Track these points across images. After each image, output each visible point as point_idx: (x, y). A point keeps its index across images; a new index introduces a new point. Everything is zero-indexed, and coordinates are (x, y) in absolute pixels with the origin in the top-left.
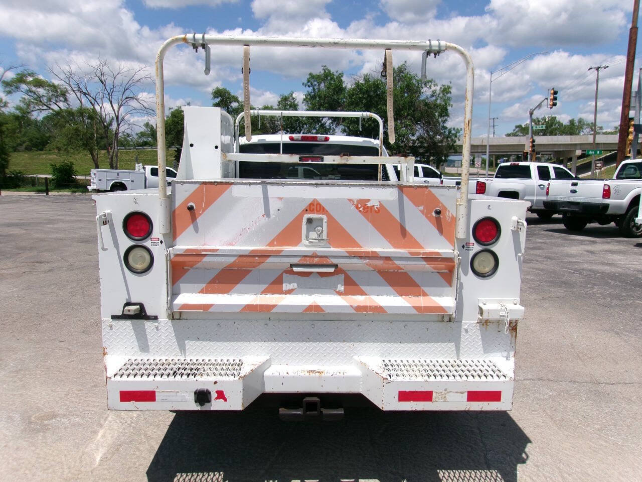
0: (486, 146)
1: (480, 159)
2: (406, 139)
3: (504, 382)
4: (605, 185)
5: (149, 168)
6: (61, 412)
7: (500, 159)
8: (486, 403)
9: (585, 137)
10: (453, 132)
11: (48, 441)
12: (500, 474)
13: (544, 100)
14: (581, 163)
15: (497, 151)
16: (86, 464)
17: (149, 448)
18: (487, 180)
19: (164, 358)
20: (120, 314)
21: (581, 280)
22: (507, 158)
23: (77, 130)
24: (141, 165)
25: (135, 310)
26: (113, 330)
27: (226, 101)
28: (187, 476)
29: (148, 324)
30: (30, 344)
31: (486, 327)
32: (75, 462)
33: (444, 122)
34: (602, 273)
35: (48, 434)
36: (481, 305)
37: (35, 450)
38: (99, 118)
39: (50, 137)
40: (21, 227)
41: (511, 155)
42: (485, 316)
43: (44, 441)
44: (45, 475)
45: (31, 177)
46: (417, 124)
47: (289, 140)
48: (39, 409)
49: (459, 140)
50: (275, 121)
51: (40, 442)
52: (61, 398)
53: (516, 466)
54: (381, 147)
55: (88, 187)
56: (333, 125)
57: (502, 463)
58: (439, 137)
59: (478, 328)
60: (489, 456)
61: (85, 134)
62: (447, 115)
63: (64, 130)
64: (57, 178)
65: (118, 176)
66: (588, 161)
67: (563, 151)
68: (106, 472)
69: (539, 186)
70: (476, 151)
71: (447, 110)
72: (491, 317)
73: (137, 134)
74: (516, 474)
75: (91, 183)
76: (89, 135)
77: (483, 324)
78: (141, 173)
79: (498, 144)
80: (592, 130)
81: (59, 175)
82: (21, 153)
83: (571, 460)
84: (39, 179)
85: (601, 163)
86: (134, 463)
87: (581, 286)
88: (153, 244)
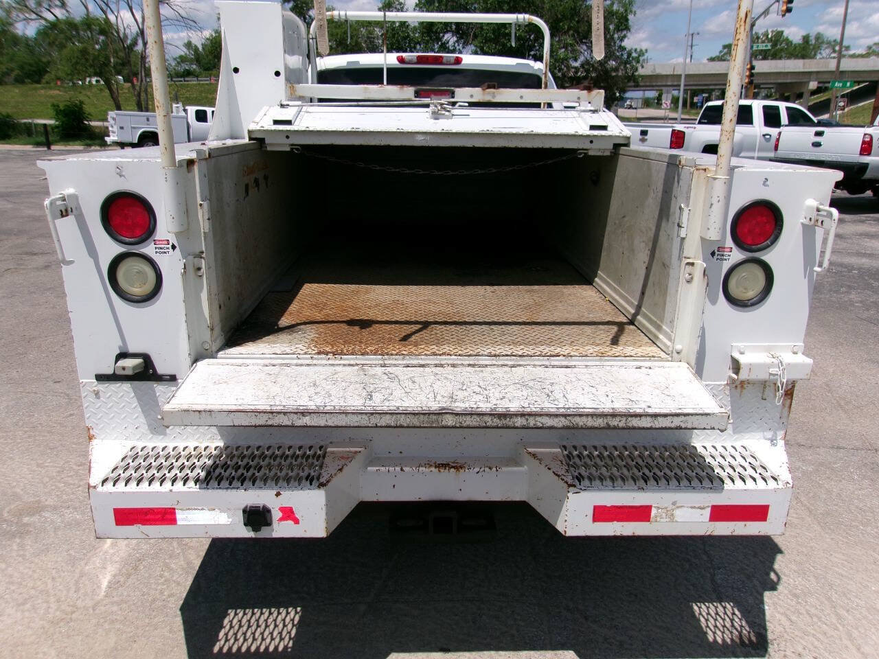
0: (681, 75)
1: (670, 97)
2: (565, 66)
3: (775, 490)
4: (865, 134)
5: (192, 110)
6: (50, 502)
7: (697, 96)
8: (740, 524)
9: (824, 62)
10: (634, 55)
11: (27, 553)
12: (738, 610)
13: (773, 4)
14: (816, 101)
15: (695, 83)
16: (86, 594)
17: (185, 566)
18: (688, 128)
19: (192, 444)
20: (110, 372)
21: (830, 280)
22: (707, 95)
23: (84, 52)
24: (180, 105)
25: (134, 368)
26: (101, 399)
27: (302, 8)
28: (245, 614)
29: (160, 389)
30: (9, 386)
31: (741, 392)
32: (68, 591)
33: (622, 39)
34: (859, 269)
35: (28, 541)
36: (737, 355)
37: (6, 569)
38: (116, 34)
39: (49, 62)
40: (8, 199)
41: (713, 90)
42: (743, 375)
43: (22, 553)
44: (19, 614)
45: (25, 124)
46: (582, 42)
47: (397, 63)
48: (16, 497)
49: (643, 67)
50: (374, 38)
51: (14, 554)
52: (51, 478)
53: (762, 595)
54: (545, 74)
55: (107, 139)
56: (459, 45)
57: (739, 590)
58: (614, 63)
59: (728, 392)
60: (718, 578)
61: (96, 58)
62: (627, 28)
63: (65, 51)
64: (62, 125)
65: (148, 123)
66: (825, 98)
67: (791, 83)
68: (115, 608)
69: (764, 135)
70: (664, 84)
71: (627, 20)
72: (753, 377)
73: (175, 59)
74: (764, 610)
75: (109, 132)
76: (103, 59)
77: (736, 387)
78: (182, 117)
79: (697, 73)
80: (834, 51)
81: (64, 119)
82: (8, 87)
83: (848, 584)
84: (36, 125)
85: (844, 102)
86: (162, 593)
87: (830, 290)
88: (157, 250)
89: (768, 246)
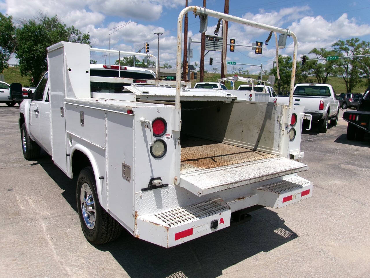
4: (320, 101)
20: (147, 187)
26: (142, 199)
29: (163, 190)
36: (291, 154)
47: (104, 68)
53: (284, 224)
72: (296, 158)
88: (166, 138)
89: (295, 125)
